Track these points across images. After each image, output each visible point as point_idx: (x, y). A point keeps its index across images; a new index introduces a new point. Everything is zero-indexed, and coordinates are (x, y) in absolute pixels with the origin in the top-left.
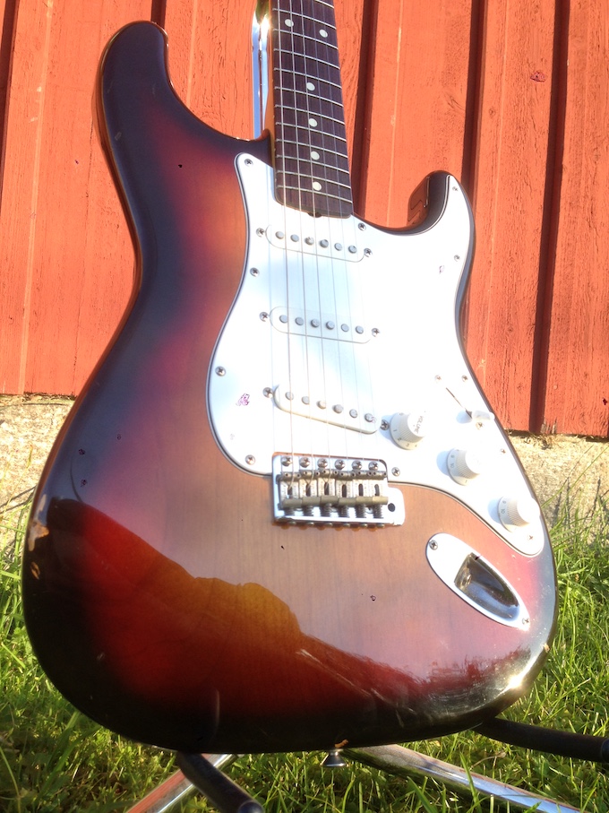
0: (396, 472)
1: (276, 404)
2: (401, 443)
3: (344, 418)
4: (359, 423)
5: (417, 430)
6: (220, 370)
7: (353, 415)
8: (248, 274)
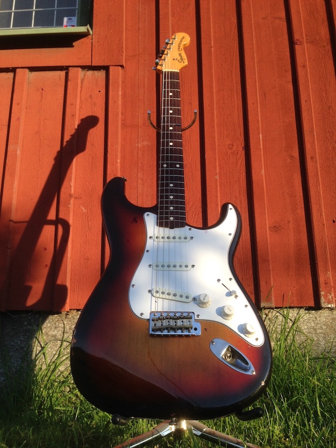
0: (198, 316)
1: (152, 295)
2: (200, 305)
3: (178, 298)
4: (184, 299)
5: (204, 300)
6: (133, 285)
7: (181, 296)
8: (145, 252)
